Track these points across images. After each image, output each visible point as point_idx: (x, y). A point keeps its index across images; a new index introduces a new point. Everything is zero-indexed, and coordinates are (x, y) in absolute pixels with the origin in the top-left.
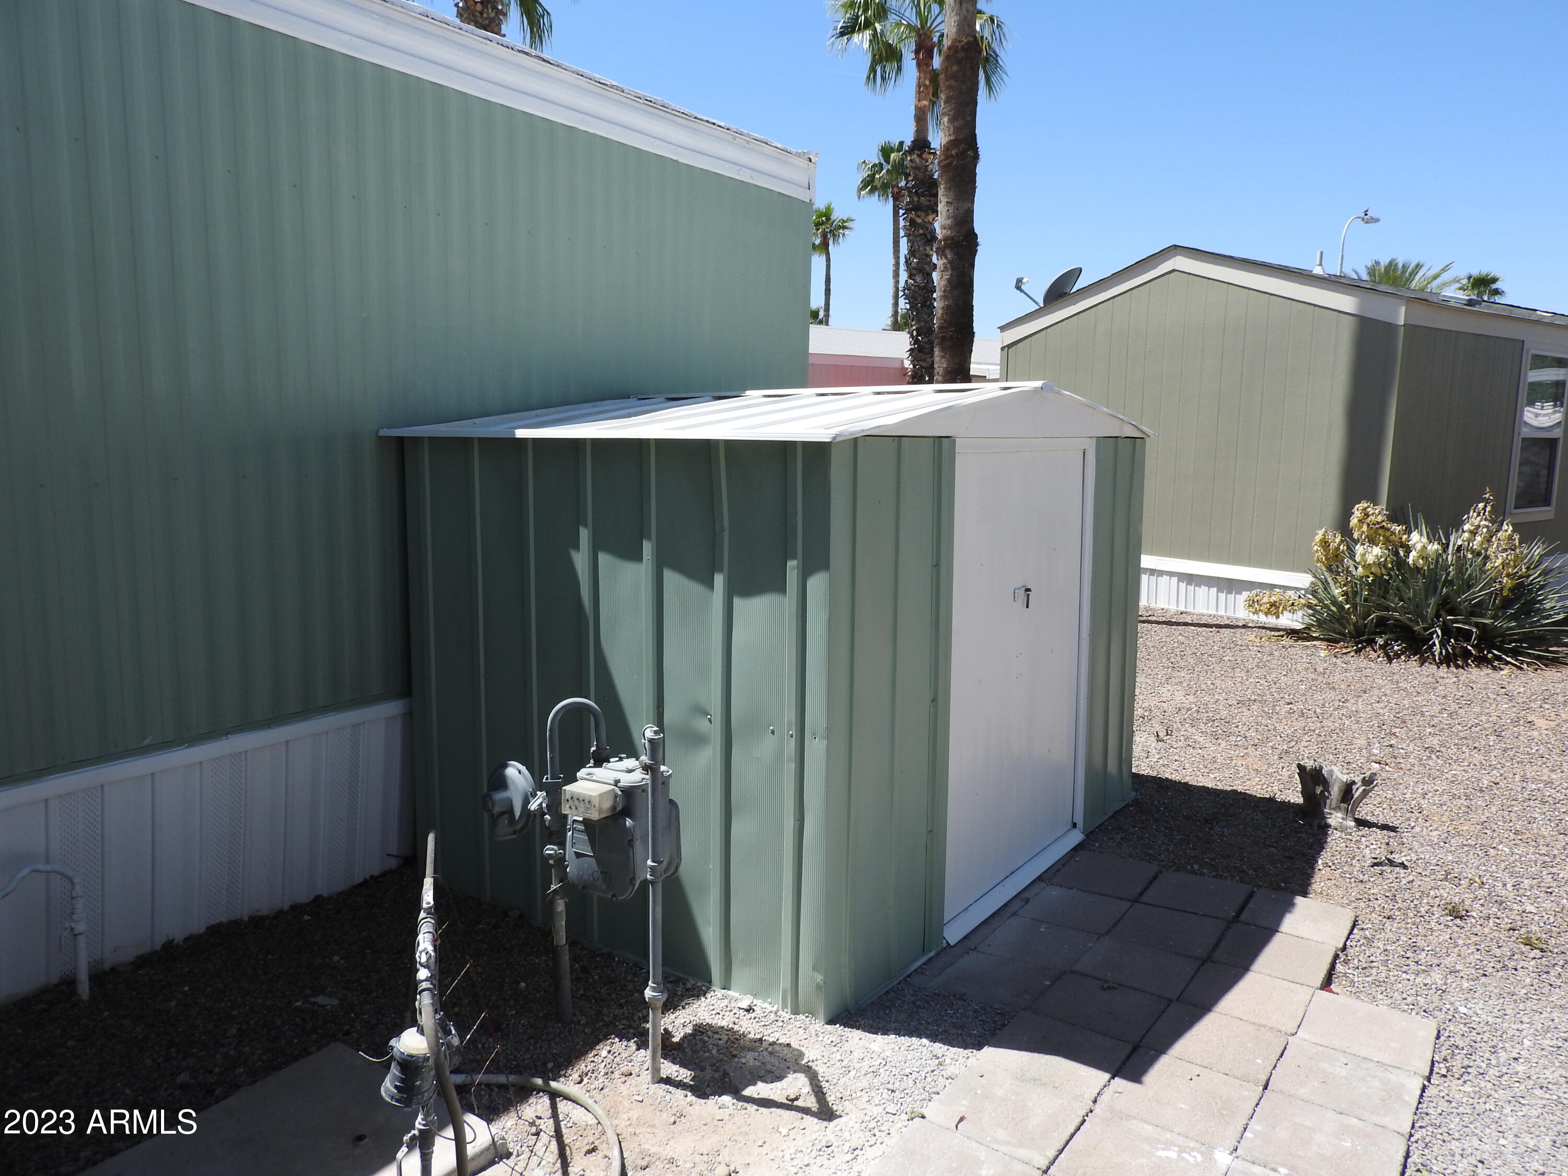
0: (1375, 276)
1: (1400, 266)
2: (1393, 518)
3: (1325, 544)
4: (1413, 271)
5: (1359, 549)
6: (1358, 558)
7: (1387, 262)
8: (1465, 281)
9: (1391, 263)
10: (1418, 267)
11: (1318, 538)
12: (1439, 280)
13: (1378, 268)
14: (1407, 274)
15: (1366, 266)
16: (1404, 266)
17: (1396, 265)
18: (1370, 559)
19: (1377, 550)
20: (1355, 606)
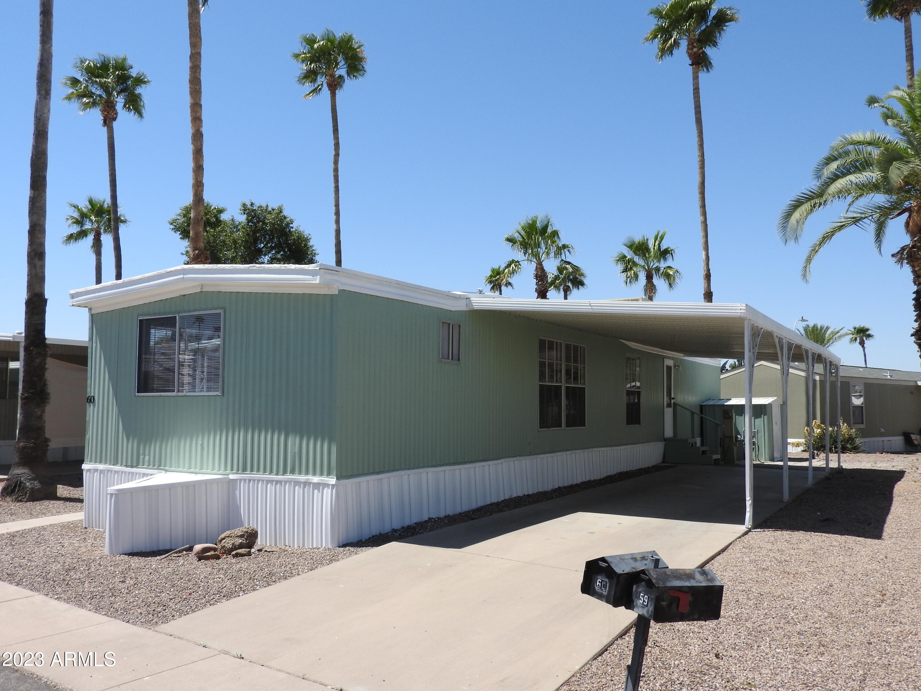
0: (807, 332)
1: (819, 327)
2: (821, 423)
3: (807, 430)
4: (825, 330)
5: (815, 430)
6: (815, 432)
7: (812, 325)
8: (853, 330)
9: (814, 326)
10: (828, 328)
11: (806, 429)
12: (839, 334)
13: (808, 329)
14: (823, 332)
15: (803, 327)
16: (821, 327)
17: (817, 327)
18: (818, 432)
19: (819, 430)
20: (816, 442)
